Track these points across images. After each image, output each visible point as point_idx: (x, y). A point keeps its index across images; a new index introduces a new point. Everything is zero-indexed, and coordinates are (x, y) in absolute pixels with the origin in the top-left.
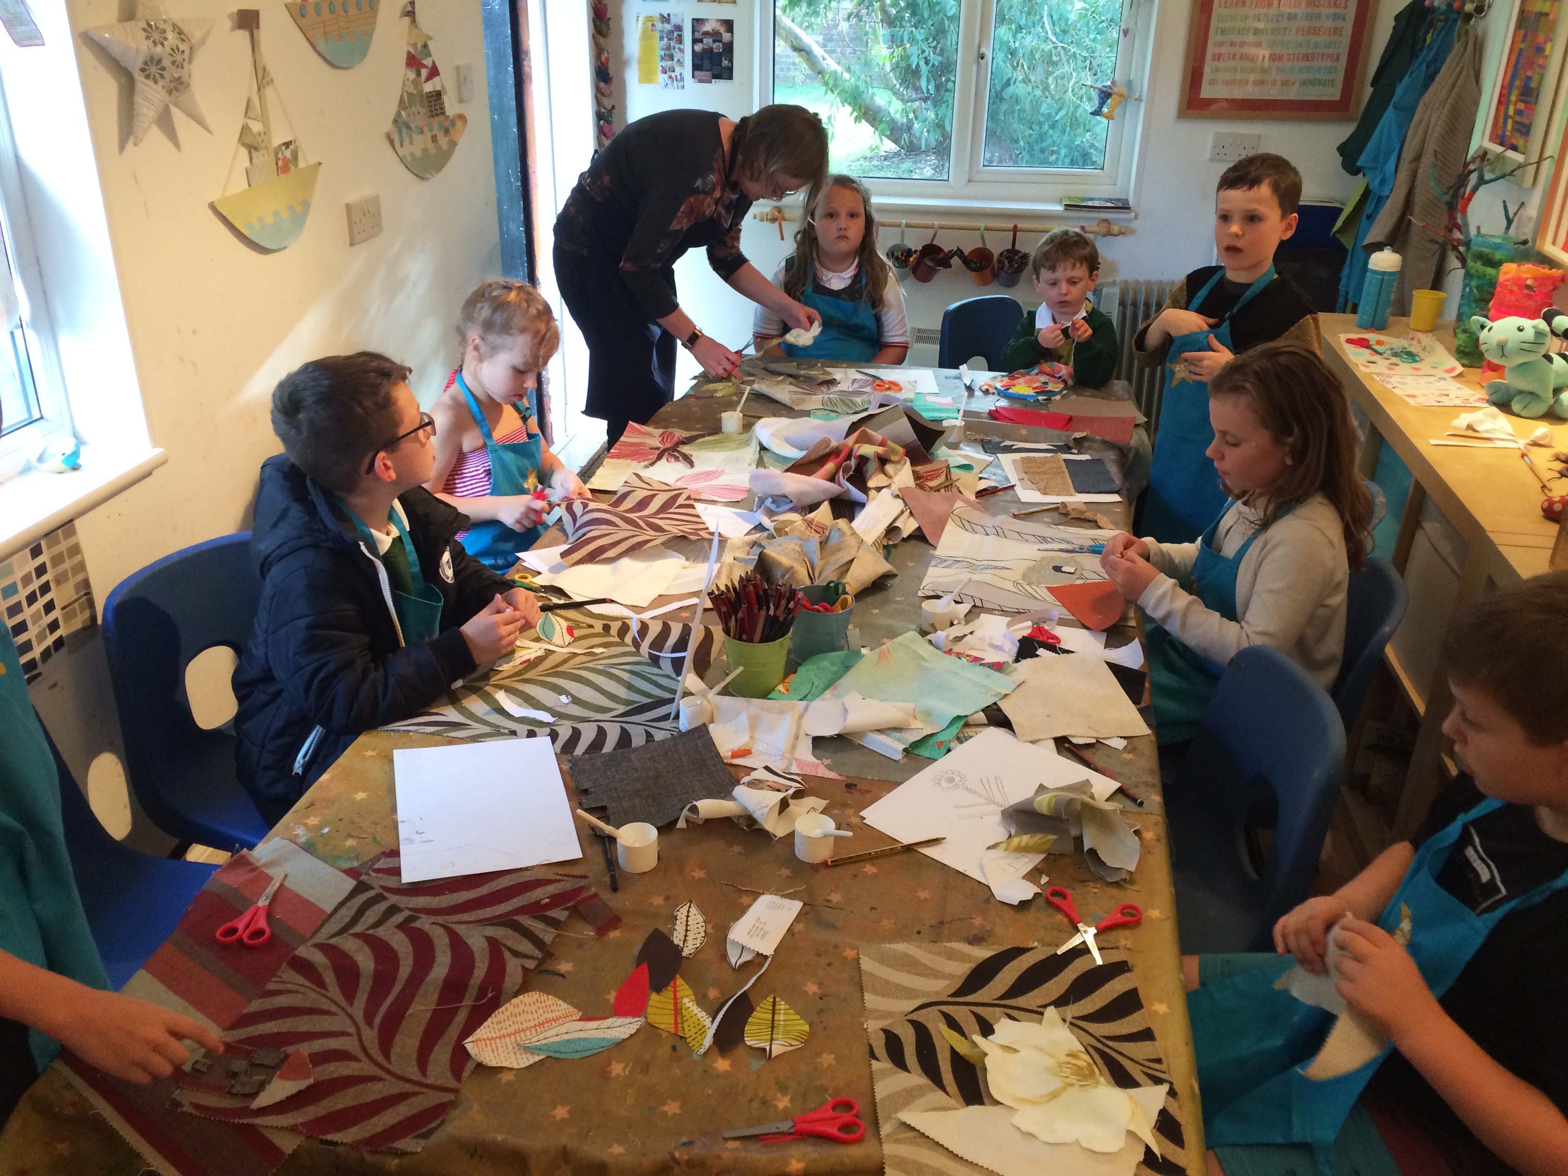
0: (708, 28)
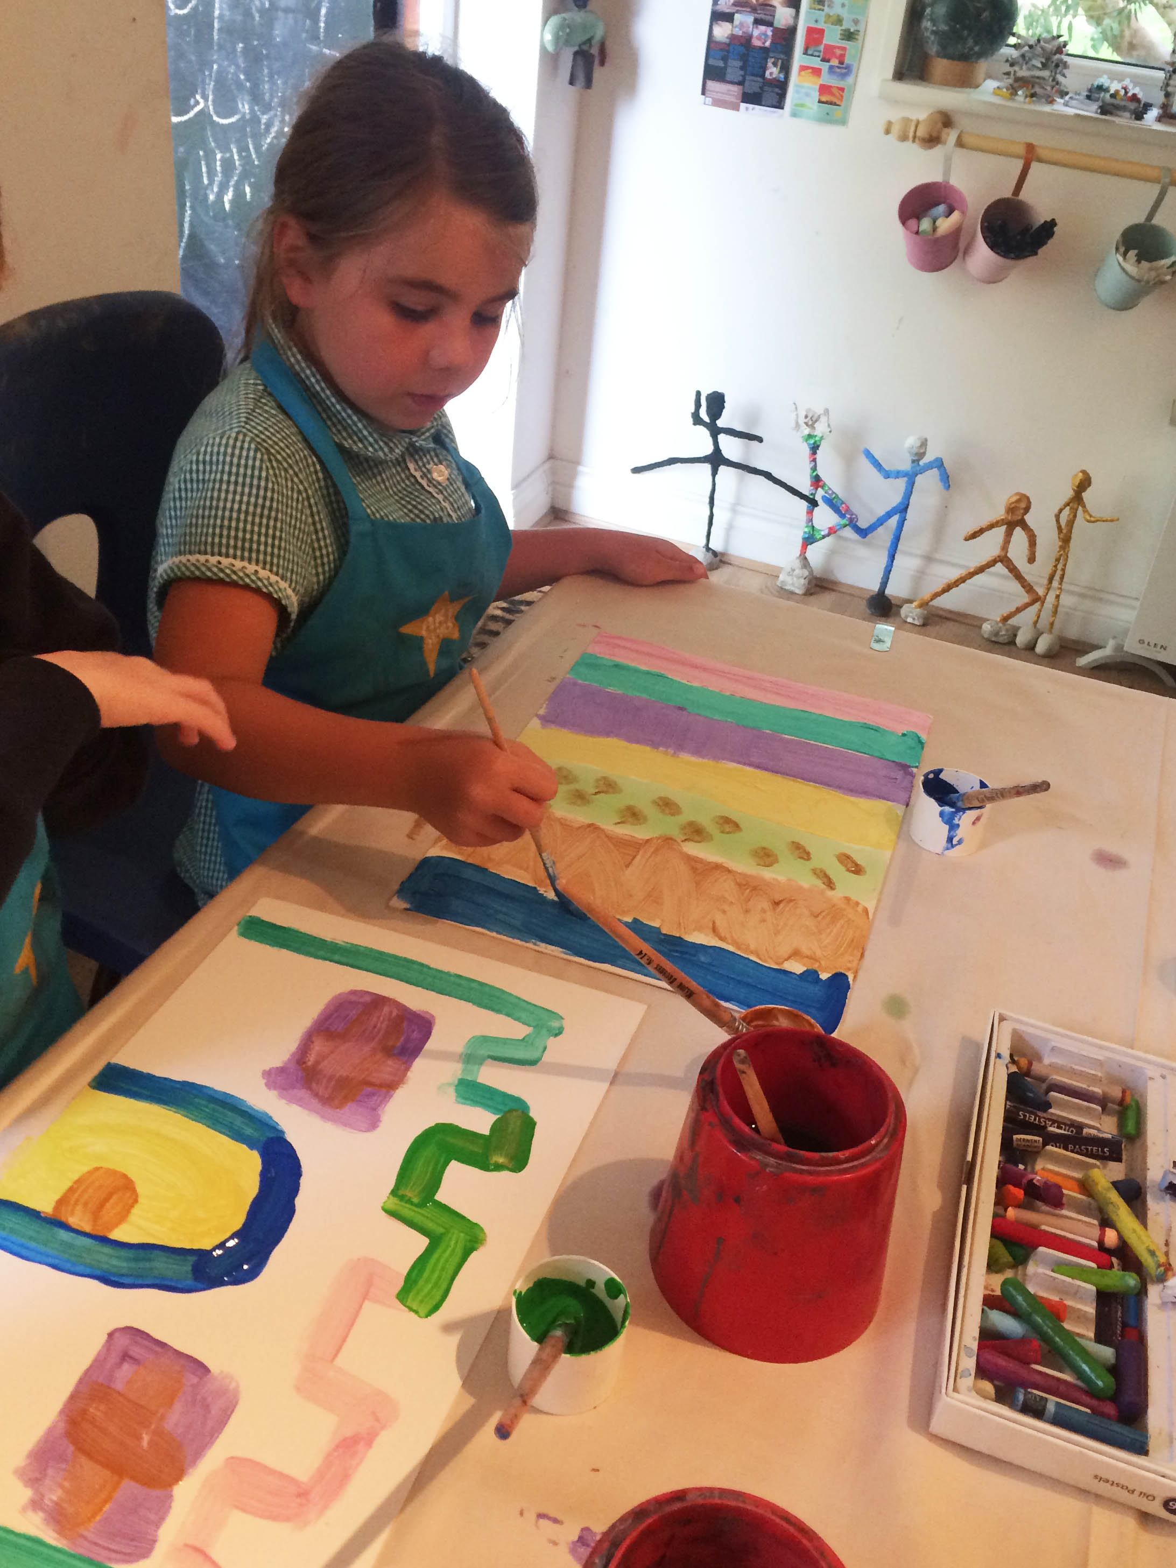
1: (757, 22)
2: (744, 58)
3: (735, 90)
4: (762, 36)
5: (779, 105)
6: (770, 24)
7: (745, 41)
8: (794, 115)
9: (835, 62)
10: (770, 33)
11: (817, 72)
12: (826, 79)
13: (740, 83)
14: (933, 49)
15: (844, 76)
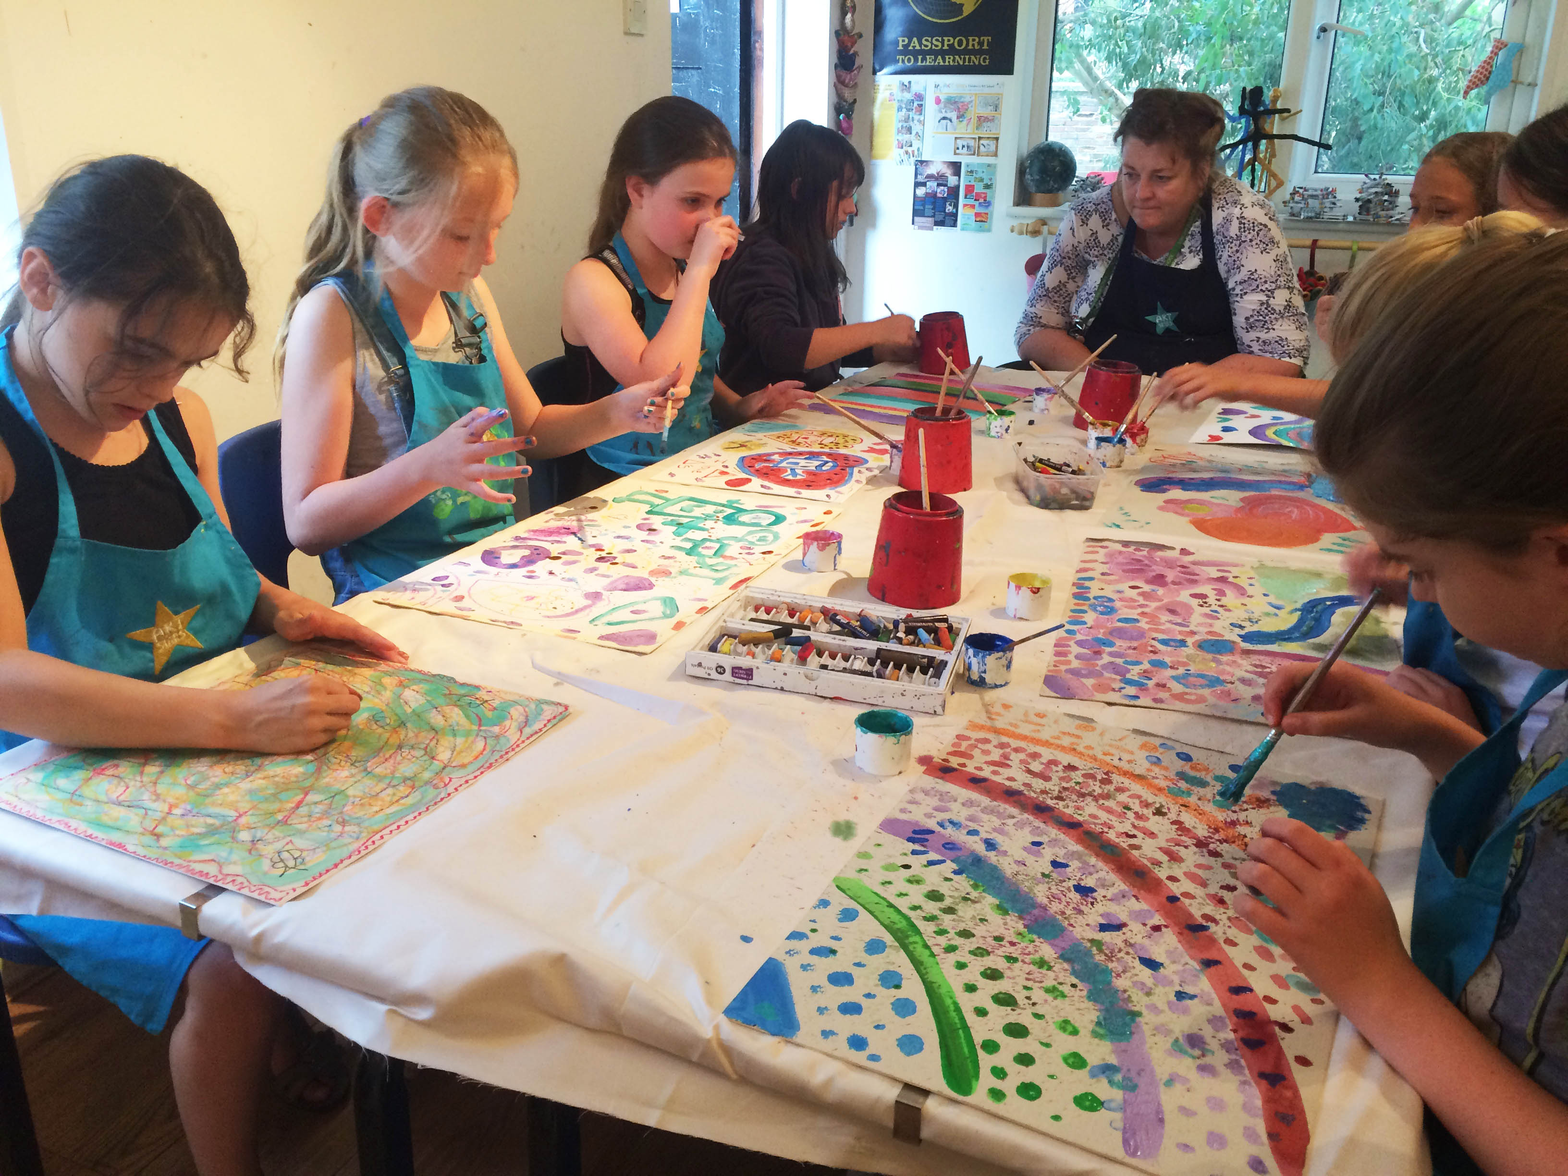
0: (932, 170)
1: (939, 185)
2: (934, 203)
3: (931, 220)
4: (942, 192)
5: (954, 225)
6: (945, 185)
7: (934, 195)
8: (963, 229)
9: (982, 201)
10: (946, 190)
11: (973, 206)
12: (978, 209)
13: (933, 216)
14: (1033, 189)
15: (987, 207)
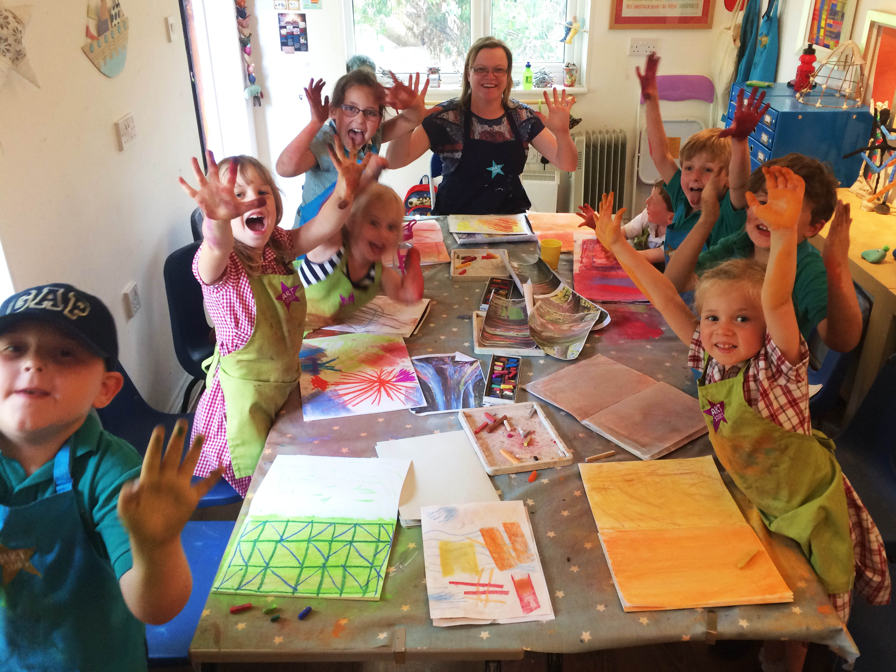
0: (289, 19)
2: (292, 38)
3: (292, 48)
4: (296, 31)
5: (307, 50)
6: (298, 27)
7: (292, 33)
10: (298, 30)
13: (294, 46)
